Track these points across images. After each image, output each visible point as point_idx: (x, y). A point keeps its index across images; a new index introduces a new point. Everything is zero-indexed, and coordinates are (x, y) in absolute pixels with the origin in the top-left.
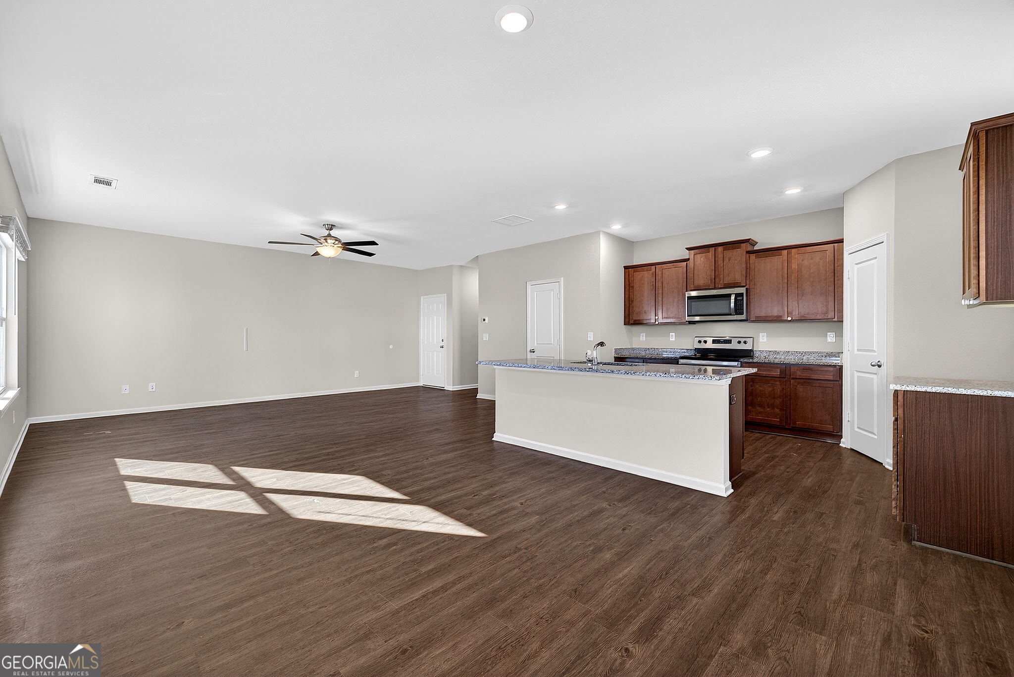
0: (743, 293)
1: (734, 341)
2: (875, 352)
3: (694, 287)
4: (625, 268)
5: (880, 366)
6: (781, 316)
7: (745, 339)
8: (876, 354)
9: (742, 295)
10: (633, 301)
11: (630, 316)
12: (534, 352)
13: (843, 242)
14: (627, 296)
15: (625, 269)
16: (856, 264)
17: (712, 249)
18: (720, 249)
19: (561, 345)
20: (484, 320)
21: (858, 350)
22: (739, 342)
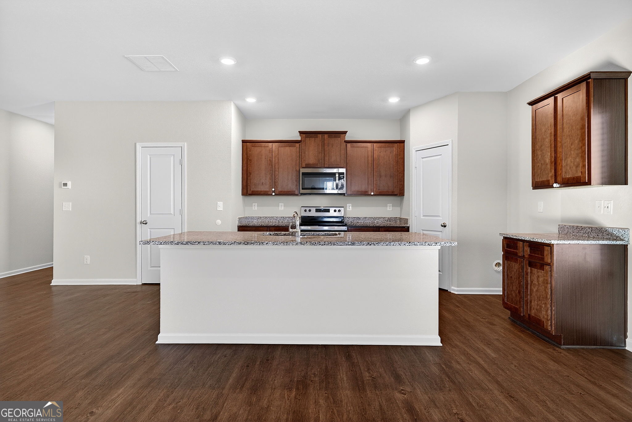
0: (344, 173)
1: (332, 210)
2: (440, 217)
3: (306, 165)
4: (244, 142)
5: (445, 226)
6: (366, 192)
7: (339, 209)
8: (441, 218)
9: (343, 173)
10: (250, 174)
11: (249, 187)
12: (146, 224)
13: (404, 143)
14: (245, 168)
15: (242, 142)
16: (422, 158)
17: (320, 136)
18: (326, 136)
19: (184, 215)
20: (65, 185)
21: (424, 216)
22: (335, 211)
